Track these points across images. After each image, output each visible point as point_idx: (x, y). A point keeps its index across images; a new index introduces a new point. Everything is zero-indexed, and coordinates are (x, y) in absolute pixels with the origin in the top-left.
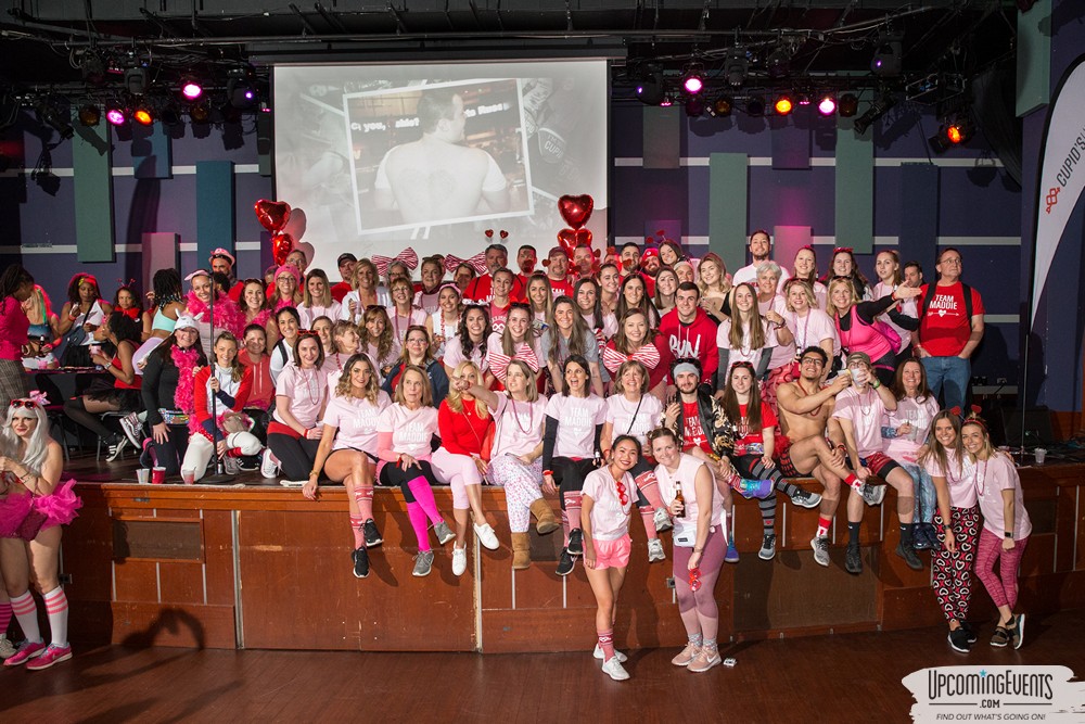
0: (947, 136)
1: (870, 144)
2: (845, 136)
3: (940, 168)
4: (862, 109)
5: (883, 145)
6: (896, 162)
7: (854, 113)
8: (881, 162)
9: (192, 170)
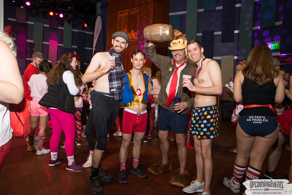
0: (84, 26)
1: (71, 26)
2: (66, 23)
3: (86, 33)
4: (69, 18)
5: (74, 27)
6: (77, 31)
8: (74, 30)
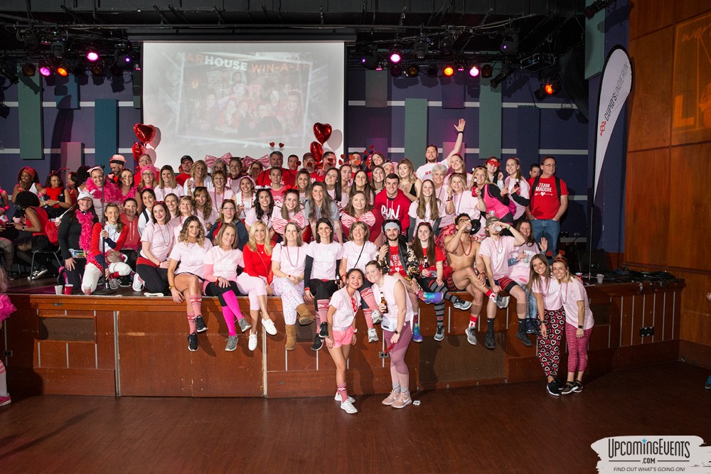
0: (544, 90)
1: (500, 94)
2: (485, 89)
3: (540, 109)
4: (495, 74)
5: (507, 96)
6: (515, 105)
7: (490, 76)
8: (506, 105)
9: (92, 104)
